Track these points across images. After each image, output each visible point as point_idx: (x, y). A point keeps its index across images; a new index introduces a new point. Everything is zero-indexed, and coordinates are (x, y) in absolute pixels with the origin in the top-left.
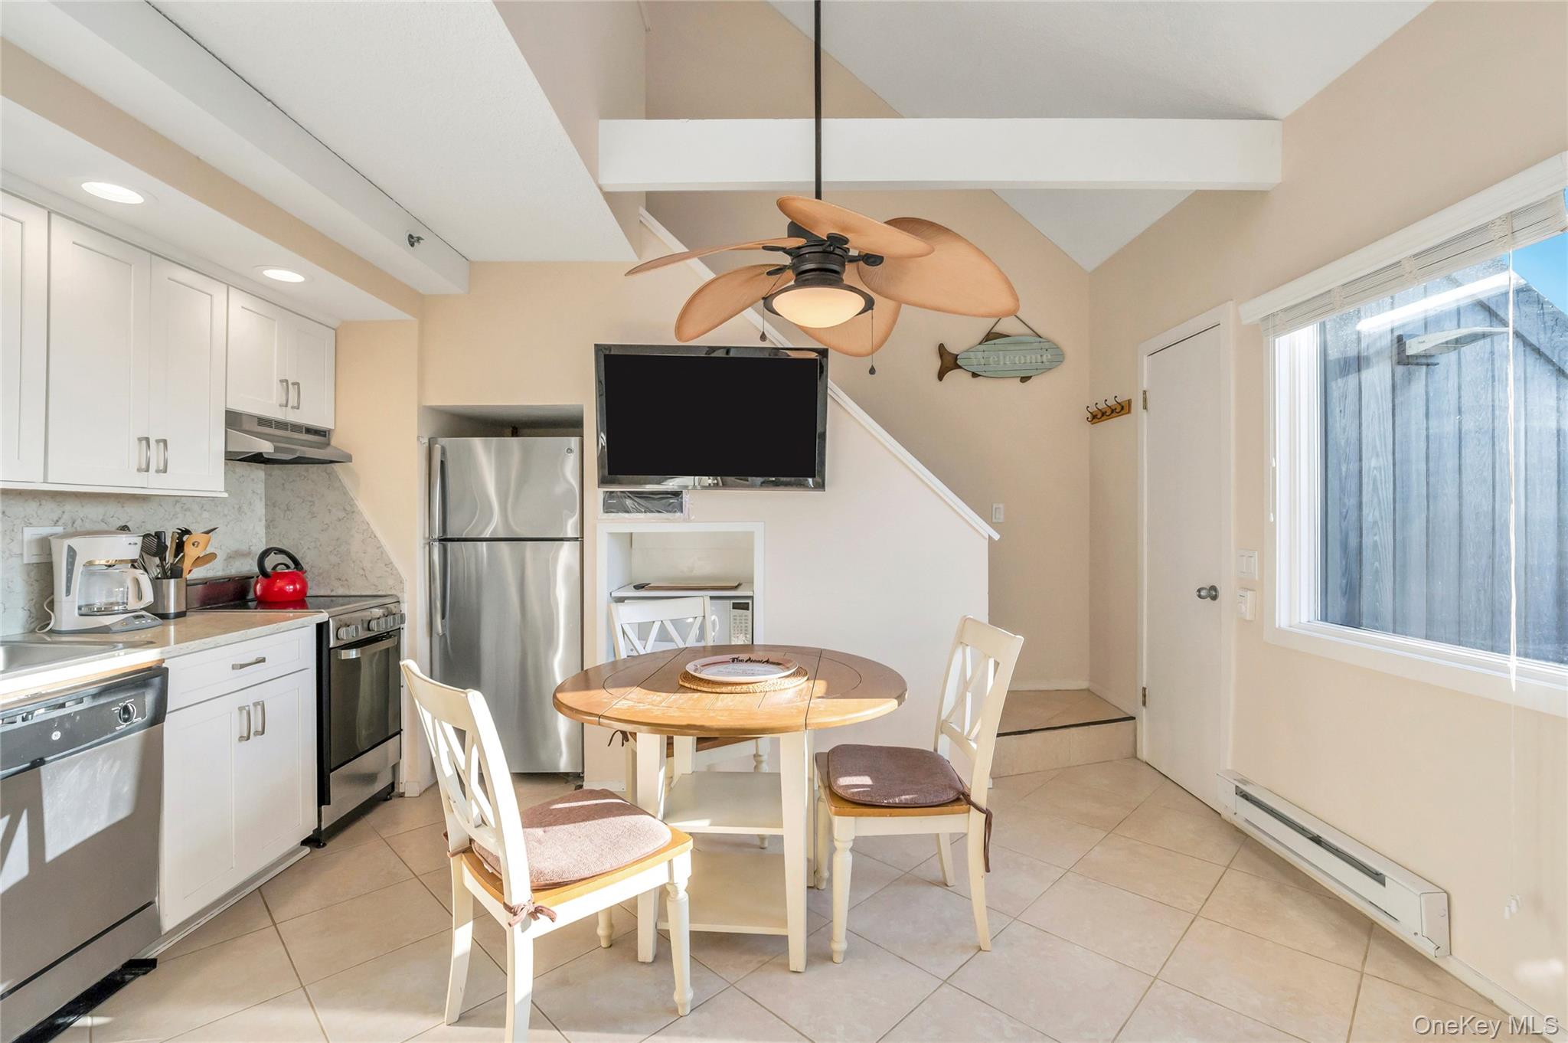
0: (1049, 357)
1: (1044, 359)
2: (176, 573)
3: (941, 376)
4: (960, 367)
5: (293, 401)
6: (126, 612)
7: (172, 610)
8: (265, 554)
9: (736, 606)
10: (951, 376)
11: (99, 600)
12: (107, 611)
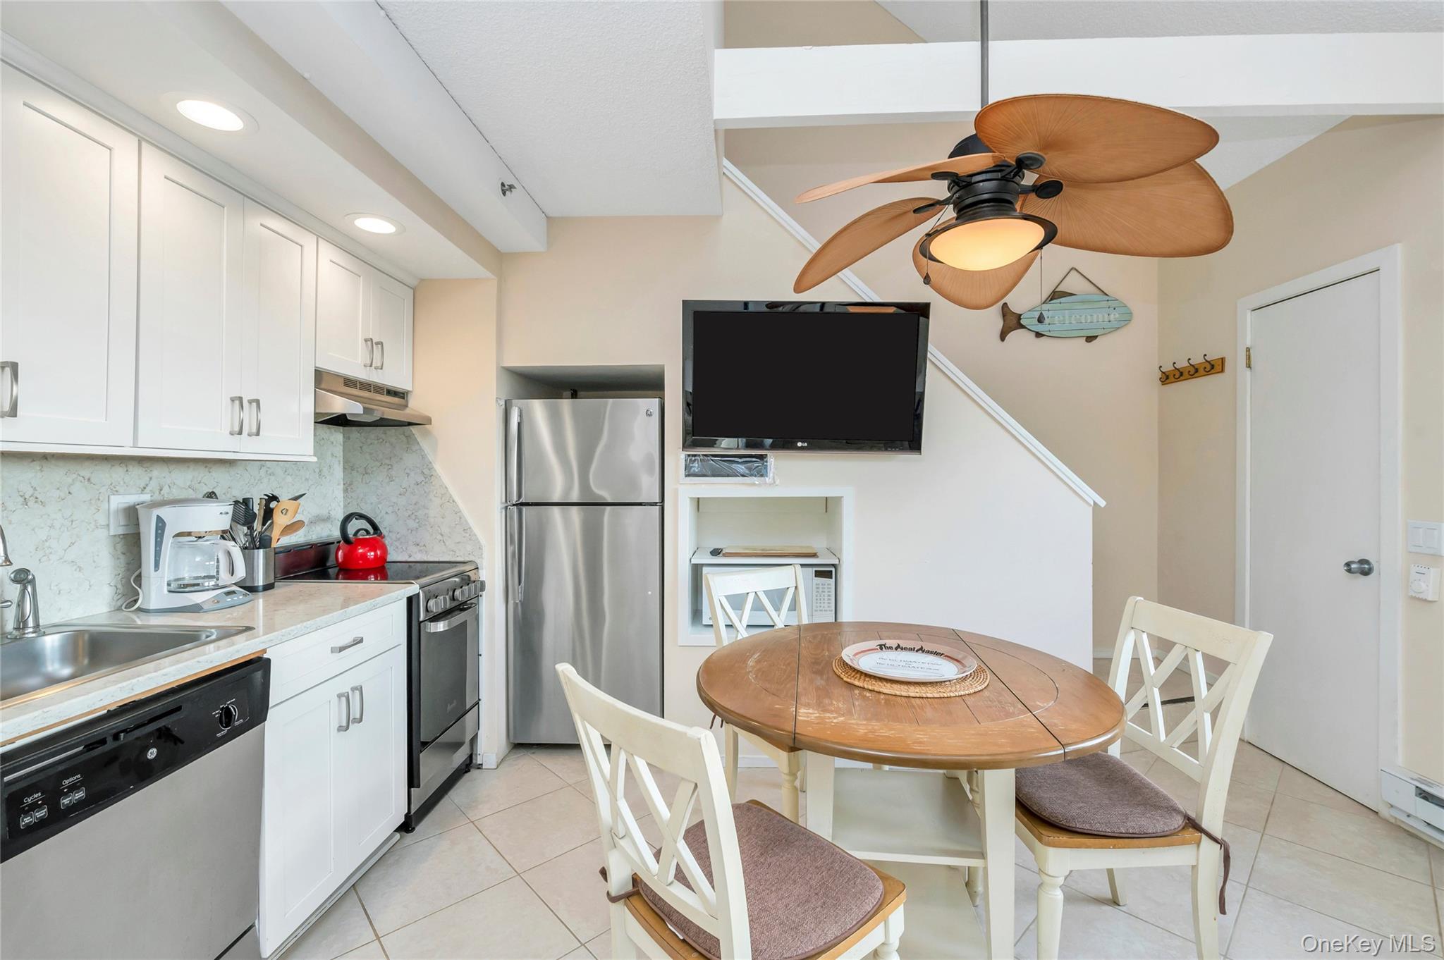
0: (1117, 316)
1: (1112, 317)
2: (264, 543)
3: (1003, 337)
4: (1023, 327)
5: (377, 363)
7: (260, 582)
8: (347, 519)
9: (818, 574)
10: (1012, 336)
11: (187, 575)
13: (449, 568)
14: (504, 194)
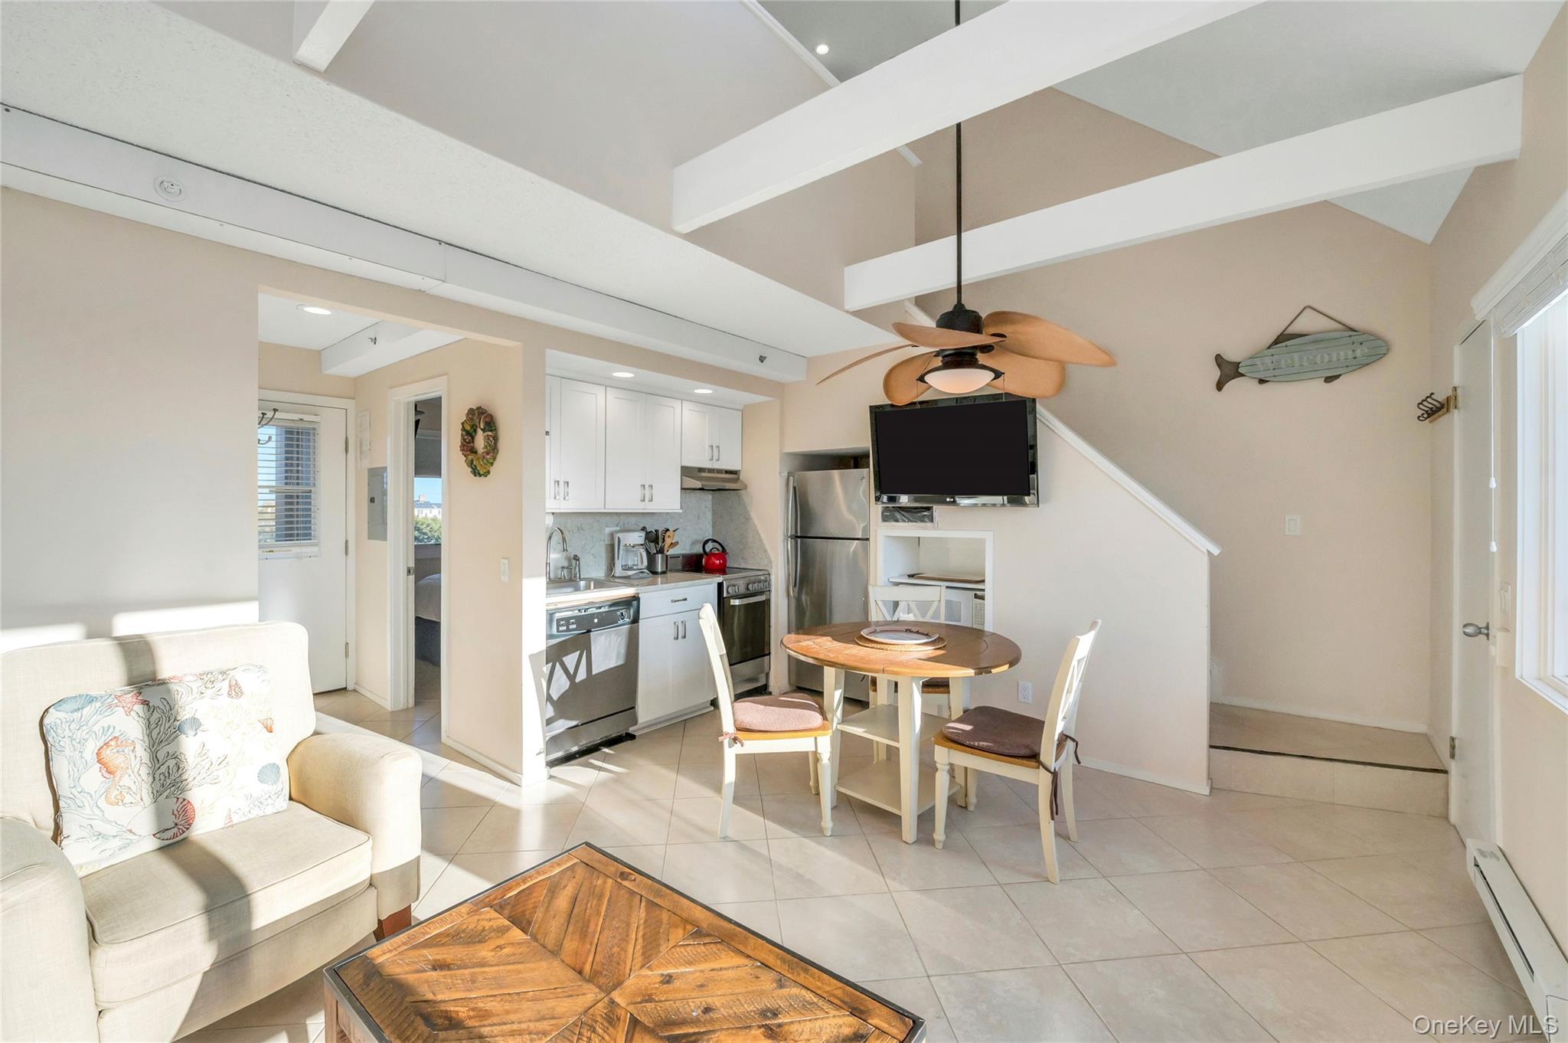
0: (1366, 350)
1: (1358, 353)
2: (661, 551)
3: (1220, 386)
4: (1242, 375)
5: (715, 458)
6: (638, 569)
7: (660, 570)
8: (706, 542)
11: (630, 564)
12: (630, 569)
13: (740, 572)
14: (762, 362)
